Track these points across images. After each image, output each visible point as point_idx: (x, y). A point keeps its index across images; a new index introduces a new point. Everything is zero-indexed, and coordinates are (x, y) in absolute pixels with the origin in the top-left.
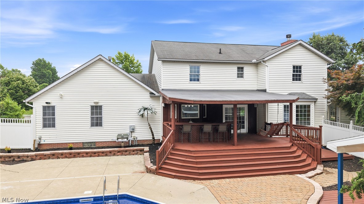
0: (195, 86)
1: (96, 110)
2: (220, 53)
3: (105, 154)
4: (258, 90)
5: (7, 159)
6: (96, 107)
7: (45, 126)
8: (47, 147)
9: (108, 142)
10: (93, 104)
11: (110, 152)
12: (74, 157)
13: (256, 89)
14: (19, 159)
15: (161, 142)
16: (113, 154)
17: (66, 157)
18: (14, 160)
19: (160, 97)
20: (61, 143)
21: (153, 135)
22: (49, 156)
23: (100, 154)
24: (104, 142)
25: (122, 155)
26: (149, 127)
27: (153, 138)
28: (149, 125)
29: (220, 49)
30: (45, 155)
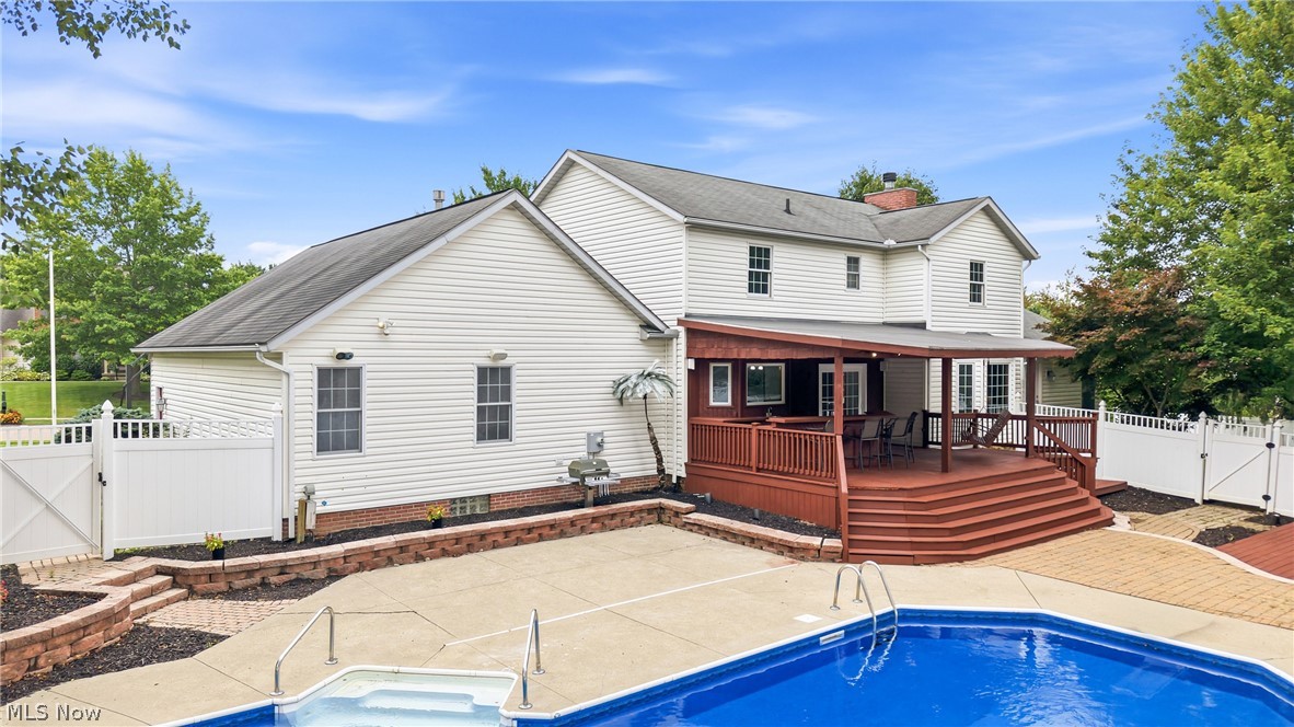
0: (758, 306)
1: (494, 380)
2: (788, 211)
3: (558, 531)
4: (885, 324)
5: (238, 584)
6: (494, 370)
7: (323, 446)
8: (331, 525)
9: (527, 491)
10: (487, 363)
11: (572, 522)
12: (470, 549)
13: (881, 321)
14: (285, 578)
15: (674, 481)
16: (579, 527)
17: (445, 553)
18: (264, 584)
19: (672, 339)
20: (380, 509)
21: (660, 461)
22: (389, 553)
23: (546, 531)
24: (514, 493)
25: (604, 528)
26: (648, 437)
27: (661, 471)
28: (650, 429)
29: (788, 200)
30: (377, 553)
